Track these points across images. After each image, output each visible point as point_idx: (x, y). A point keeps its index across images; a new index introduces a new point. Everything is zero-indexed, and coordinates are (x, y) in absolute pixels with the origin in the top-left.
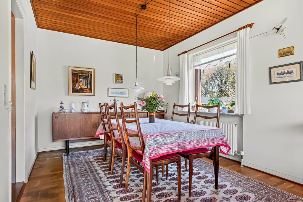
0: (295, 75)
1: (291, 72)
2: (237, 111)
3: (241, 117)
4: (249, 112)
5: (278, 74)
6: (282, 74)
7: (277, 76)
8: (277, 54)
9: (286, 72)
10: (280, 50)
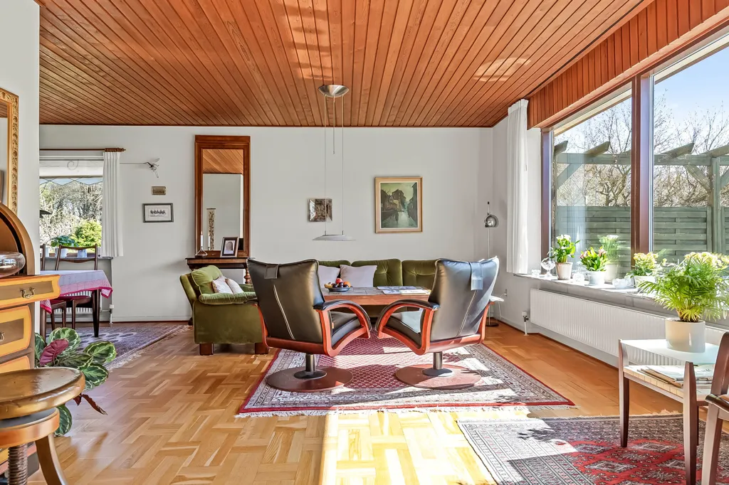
0: (167, 215)
1: (163, 213)
2: (103, 253)
3: (108, 261)
4: (121, 254)
5: (152, 212)
6: (155, 212)
7: (150, 214)
8: (150, 191)
9: (159, 211)
10: (153, 187)
